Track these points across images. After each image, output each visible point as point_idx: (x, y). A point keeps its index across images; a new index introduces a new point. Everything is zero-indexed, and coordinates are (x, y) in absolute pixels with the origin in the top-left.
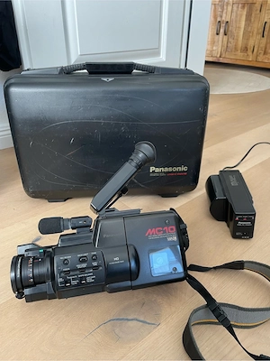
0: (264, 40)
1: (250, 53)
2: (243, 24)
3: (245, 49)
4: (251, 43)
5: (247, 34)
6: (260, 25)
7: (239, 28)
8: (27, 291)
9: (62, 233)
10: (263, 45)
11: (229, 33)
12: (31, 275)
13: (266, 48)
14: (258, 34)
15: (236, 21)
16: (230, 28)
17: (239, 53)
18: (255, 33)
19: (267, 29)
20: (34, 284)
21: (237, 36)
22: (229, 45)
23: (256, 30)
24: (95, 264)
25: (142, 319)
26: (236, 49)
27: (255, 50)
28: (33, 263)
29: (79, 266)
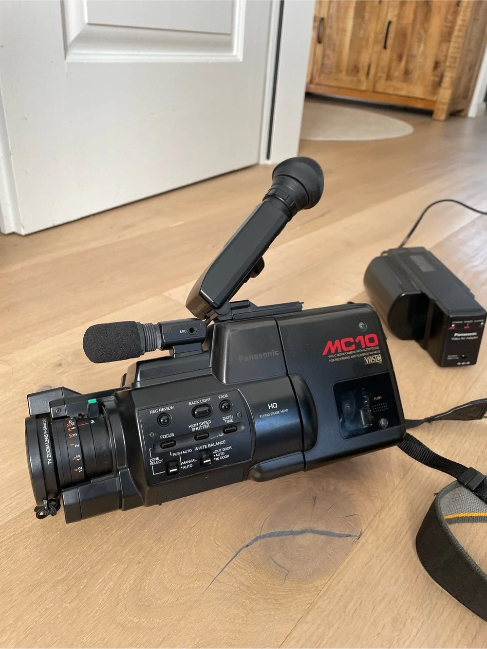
0: (387, 55)
1: (362, 77)
2: (350, 24)
3: (355, 70)
4: (365, 58)
5: (358, 43)
6: (381, 27)
7: (344, 30)
8: (69, 497)
9: (142, 358)
10: (385, 62)
11: (325, 40)
12: (79, 457)
13: (389, 69)
14: (376, 42)
15: (338, 19)
16: (328, 31)
17: (343, 76)
18: (371, 40)
19: (392, 35)
20: (87, 478)
21: (341, 45)
22: (327, 61)
23: (372, 35)
24: (228, 419)
25: (322, 528)
26: (339, 70)
27: (372, 71)
28: (78, 430)
29: (194, 427)
